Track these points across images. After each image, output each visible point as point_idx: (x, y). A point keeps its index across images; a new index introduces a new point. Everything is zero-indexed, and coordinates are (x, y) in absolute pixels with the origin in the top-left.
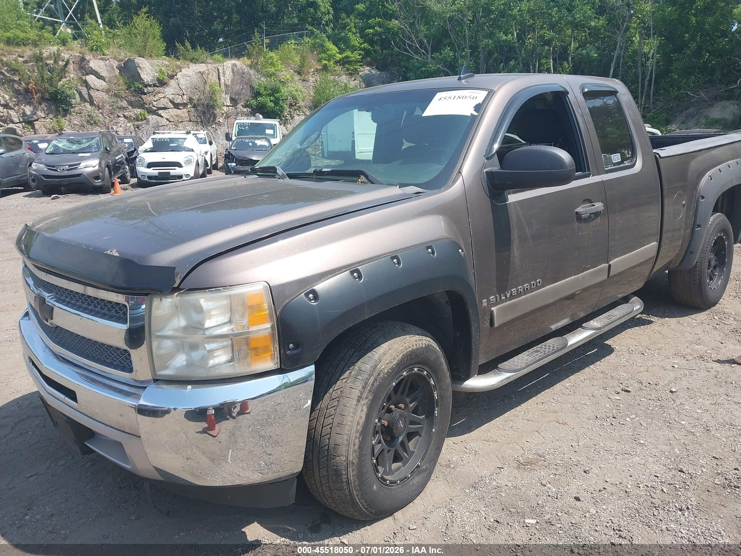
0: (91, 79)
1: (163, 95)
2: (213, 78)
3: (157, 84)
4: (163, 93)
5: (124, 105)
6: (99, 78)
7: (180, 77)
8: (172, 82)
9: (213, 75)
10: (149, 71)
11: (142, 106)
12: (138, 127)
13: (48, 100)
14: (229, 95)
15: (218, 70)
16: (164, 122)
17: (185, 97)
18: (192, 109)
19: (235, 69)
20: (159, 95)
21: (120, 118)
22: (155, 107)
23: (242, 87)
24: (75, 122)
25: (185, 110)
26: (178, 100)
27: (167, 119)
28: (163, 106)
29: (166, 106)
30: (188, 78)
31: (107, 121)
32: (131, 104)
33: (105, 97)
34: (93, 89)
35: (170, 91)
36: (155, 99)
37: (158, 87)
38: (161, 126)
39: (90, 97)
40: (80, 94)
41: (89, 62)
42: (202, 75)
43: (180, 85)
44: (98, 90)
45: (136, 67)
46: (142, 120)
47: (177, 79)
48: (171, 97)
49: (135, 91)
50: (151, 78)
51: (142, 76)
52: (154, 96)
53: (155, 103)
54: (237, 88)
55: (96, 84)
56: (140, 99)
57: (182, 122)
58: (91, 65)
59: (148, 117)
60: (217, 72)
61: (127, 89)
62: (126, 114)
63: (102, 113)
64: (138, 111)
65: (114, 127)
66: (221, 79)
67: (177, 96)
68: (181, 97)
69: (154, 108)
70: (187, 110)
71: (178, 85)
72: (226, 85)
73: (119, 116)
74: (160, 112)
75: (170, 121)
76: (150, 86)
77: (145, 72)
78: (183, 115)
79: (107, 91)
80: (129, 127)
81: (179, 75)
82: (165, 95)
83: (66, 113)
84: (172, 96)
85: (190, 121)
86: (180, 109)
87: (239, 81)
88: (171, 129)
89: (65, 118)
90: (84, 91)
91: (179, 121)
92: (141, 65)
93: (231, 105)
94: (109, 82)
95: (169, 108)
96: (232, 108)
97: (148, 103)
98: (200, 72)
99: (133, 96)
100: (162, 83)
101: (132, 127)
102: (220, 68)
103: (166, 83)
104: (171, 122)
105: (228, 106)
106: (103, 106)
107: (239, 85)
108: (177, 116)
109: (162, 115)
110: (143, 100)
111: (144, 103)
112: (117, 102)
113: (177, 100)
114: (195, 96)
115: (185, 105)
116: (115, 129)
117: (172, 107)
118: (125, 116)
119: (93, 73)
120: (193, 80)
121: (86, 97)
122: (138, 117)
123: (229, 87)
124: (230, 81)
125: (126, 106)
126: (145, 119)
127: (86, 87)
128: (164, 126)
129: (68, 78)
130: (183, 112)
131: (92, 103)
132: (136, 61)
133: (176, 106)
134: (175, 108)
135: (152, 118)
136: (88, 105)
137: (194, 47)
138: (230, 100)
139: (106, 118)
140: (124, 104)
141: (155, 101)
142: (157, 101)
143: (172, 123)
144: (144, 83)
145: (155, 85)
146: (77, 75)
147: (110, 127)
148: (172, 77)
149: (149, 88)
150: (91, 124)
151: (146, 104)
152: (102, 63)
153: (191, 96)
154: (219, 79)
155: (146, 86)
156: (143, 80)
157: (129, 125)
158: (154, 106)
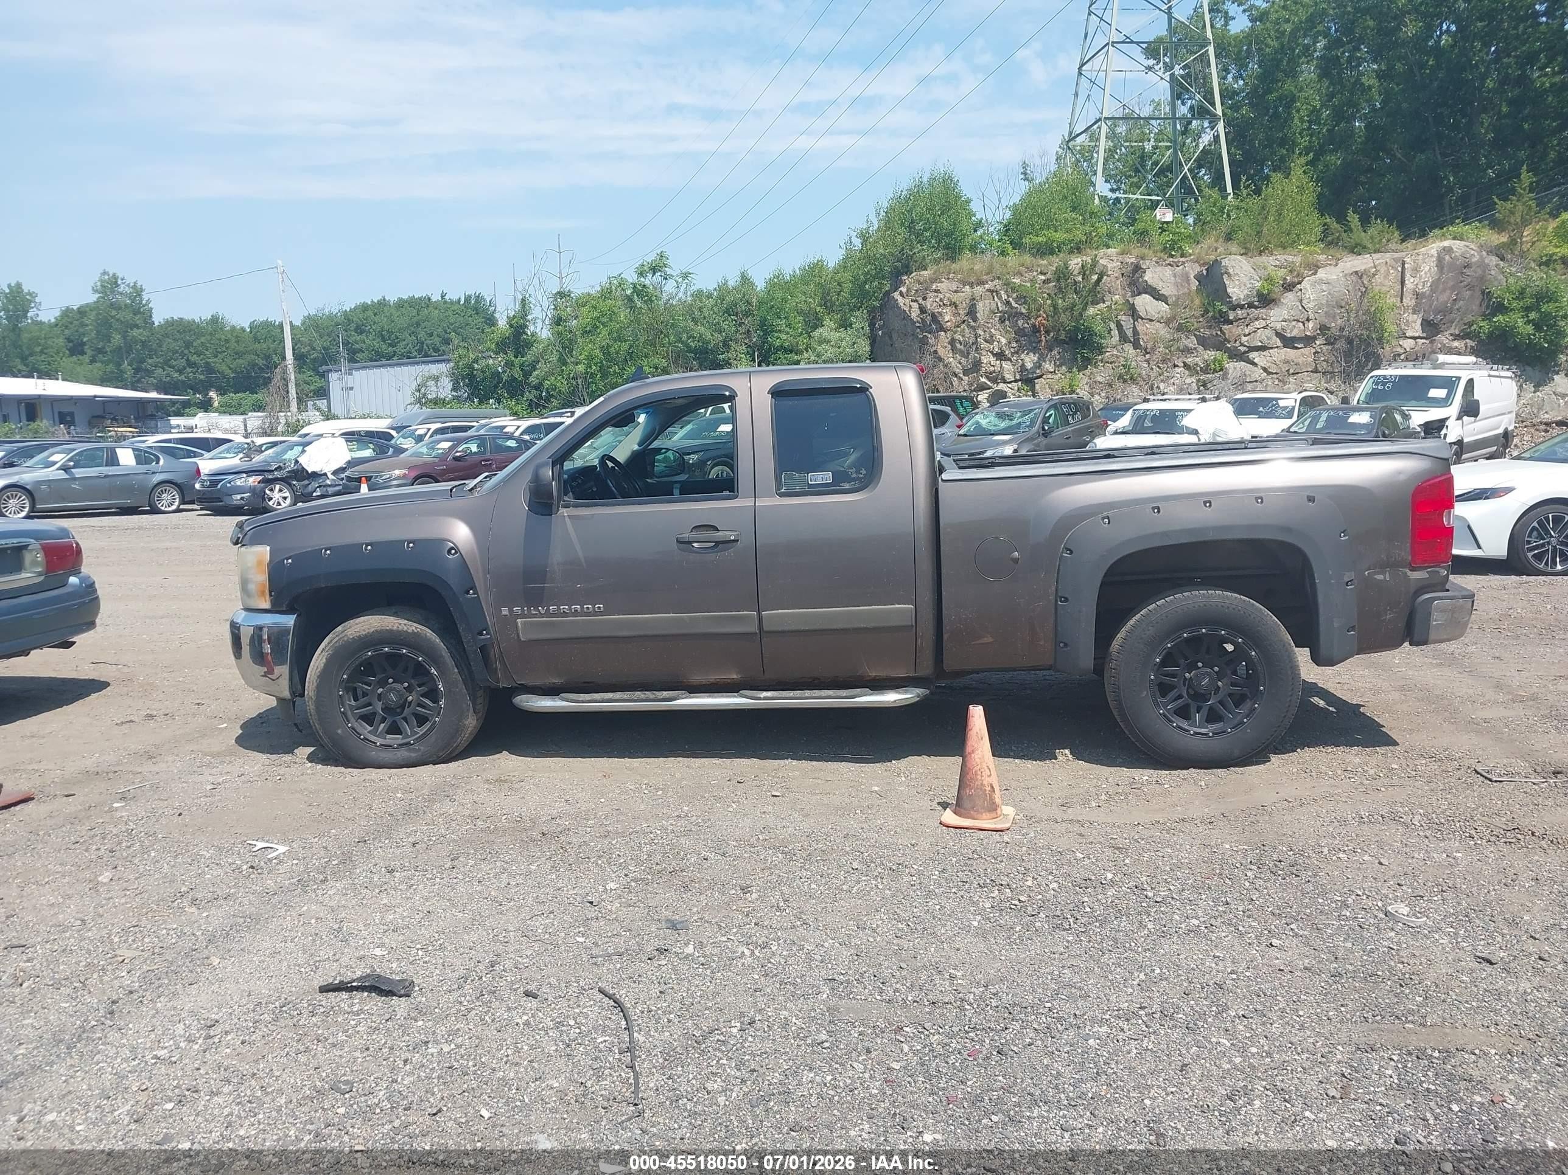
0: (1144, 303)
1: (1263, 323)
2: (1385, 283)
3: (1256, 303)
4: (1264, 319)
5: (1191, 345)
6: (1157, 299)
7: (1308, 286)
8: (1289, 298)
9: (1388, 274)
10: (1245, 279)
11: (1220, 345)
12: (1204, 385)
13: (1064, 342)
14: (1421, 315)
15: (1403, 264)
16: (1258, 373)
17: (1311, 325)
18: (1324, 348)
19: (1447, 257)
20: (1257, 323)
21: (1176, 369)
22: (1245, 346)
23: (1456, 295)
24: (1099, 379)
25: (1307, 351)
26: (1296, 331)
27: (1265, 369)
28: (1260, 344)
29: (1266, 343)
30: (1324, 287)
31: (1153, 374)
32: (1203, 342)
33: (1163, 331)
34: (1142, 319)
35: (1278, 316)
36: (1247, 331)
37: (1256, 308)
38: (1250, 382)
39: (1136, 332)
40: (1119, 326)
41: (1145, 272)
42: (1361, 277)
43: (1305, 302)
44: (1151, 320)
45: (1222, 274)
46: (1215, 371)
47: (1301, 290)
48: (1278, 326)
49: (1214, 318)
50: (1246, 292)
51: (1229, 290)
52: (1247, 325)
53: (1244, 339)
54: (1443, 298)
55: (1149, 309)
56: (1219, 333)
57: (1298, 373)
58: (1146, 278)
59: (1227, 365)
60: (1400, 269)
61: (1203, 316)
62: (1189, 361)
63: (1148, 361)
64: (1211, 355)
65: (1162, 385)
66: (1407, 282)
67: (1294, 323)
68: (1301, 324)
69: (1242, 349)
70: (1314, 351)
71: (1301, 301)
72: (1417, 295)
73: (1175, 366)
74: (1252, 355)
75: (1269, 373)
76: (1242, 307)
77: (1237, 282)
78: (1300, 361)
79: (1168, 322)
80: (1189, 384)
81: (1306, 283)
82: (1268, 322)
83: (1087, 362)
84: (1284, 323)
85: (1316, 371)
86: (1297, 348)
87: (1451, 283)
88: (1269, 389)
89: (1084, 372)
90: (1126, 321)
91: (1291, 371)
92: (1231, 271)
93: (1424, 335)
94: (1175, 305)
95: (1272, 348)
96: (1423, 341)
97: (1232, 339)
98: (1356, 273)
99: (1210, 327)
100: (1265, 300)
101: (1194, 385)
102: (1407, 260)
103: (1273, 300)
104: (1273, 373)
105: (1414, 338)
106: (1153, 349)
107: (1448, 292)
108: (1287, 362)
109: (1256, 361)
110: (1224, 334)
111: (1226, 340)
112: (1179, 340)
113: (1291, 332)
114: (1335, 321)
115: (1308, 340)
116: (1162, 388)
117: (1279, 344)
118: (1185, 365)
119: (1149, 290)
120: (1337, 289)
121: (1130, 333)
122: (1208, 365)
123: (1422, 299)
124: (1429, 284)
125: (1193, 346)
126: (1221, 370)
127: (1133, 316)
128: (1256, 381)
129: (1108, 303)
130: (1303, 355)
131: (1136, 345)
132: (1223, 264)
133: (1289, 342)
134: (1284, 347)
135: (1235, 368)
136: (1129, 348)
137: (1365, 222)
138: (1422, 324)
139: (1152, 369)
140: (1191, 342)
141: (1245, 335)
142: (1249, 334)
143: (1275, 376)
144: (1231, 302)
145: (1251, 306)
146: (1124, 296)
147: (1156, 385)
148: (1289, 287)
149: (1239, 312)
150: (1125, 381)
151: (1229, 342)
152: (1168, 271)
153: (1325, 321)
154: (1403, 283)
155: (1234, 308)
156: (1230, 297)
157: (1188, 381)
158: (1242, 345)
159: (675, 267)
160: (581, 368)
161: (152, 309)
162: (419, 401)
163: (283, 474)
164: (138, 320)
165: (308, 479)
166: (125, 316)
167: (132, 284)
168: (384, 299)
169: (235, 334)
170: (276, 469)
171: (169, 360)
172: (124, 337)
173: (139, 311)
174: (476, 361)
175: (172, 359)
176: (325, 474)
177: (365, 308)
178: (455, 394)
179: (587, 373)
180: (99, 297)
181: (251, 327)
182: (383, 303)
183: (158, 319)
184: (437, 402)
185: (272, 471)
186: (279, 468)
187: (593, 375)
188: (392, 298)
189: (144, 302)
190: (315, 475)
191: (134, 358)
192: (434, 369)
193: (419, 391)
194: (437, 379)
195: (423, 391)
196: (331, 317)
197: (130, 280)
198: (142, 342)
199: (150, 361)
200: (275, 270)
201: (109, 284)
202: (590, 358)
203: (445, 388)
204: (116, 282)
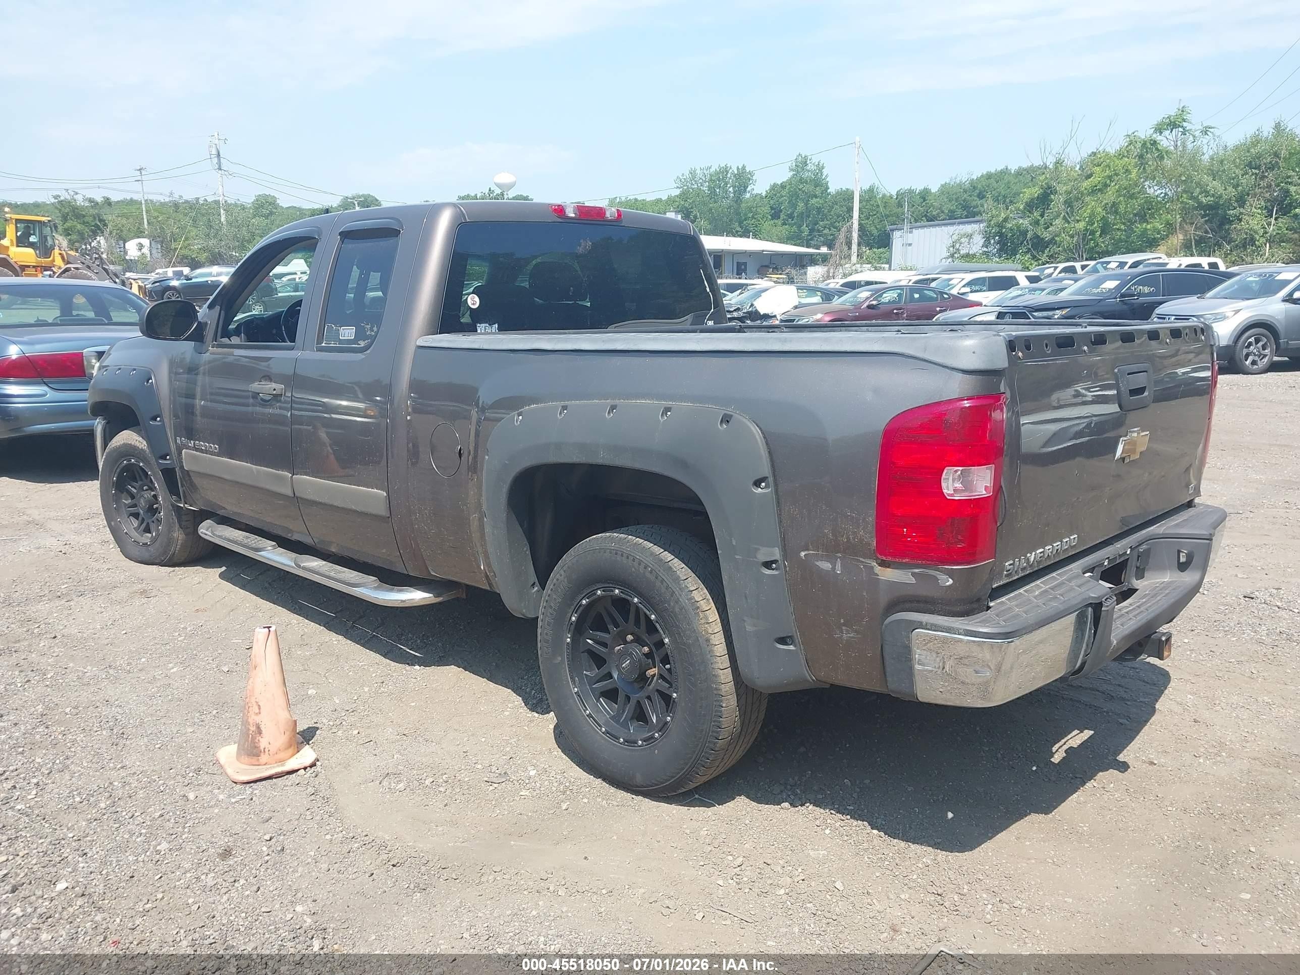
159: (1194, 124)
160: (1081, 225)
161: (828, 182)
162: (952, 256)
163: (741, 314)
164: (818, 191)
165: (761, 319)
166: (808, 188)
167: (817, 163)
168: (1007, 169)
169: (884, 201)
170: (735, 310)
171: (835, 223)
172: (806, 204)
173: (819, 182)
174: (1006, 220)
175: (836, 221)
176: (775, 316)
177: (989, 176)
178: (985, 249)
179: (1086, 230)
180: (794, 175)
181: (897, 195)
182: (1005, 172)
183: (832, 190)
184: (968, 257)
185: (732, 312)
186: (738, 310)
187: (1093, 233)
188: (1013, 168)
189: (823, 177)
190: (766, 317)
191: (810, 221)
192: (969, 228)
193: (953, 246)
194: (970, 236)
195: (957, 246)
196: (960, 185)
197: (815, 160)
198: (817, 208)
199: (821, 223)
200: (854, 145)
201: (802, 163)
202: (1092, 215)
203: (977, 245)
204: (806, 162)
